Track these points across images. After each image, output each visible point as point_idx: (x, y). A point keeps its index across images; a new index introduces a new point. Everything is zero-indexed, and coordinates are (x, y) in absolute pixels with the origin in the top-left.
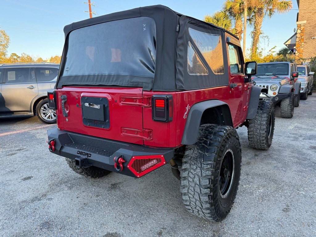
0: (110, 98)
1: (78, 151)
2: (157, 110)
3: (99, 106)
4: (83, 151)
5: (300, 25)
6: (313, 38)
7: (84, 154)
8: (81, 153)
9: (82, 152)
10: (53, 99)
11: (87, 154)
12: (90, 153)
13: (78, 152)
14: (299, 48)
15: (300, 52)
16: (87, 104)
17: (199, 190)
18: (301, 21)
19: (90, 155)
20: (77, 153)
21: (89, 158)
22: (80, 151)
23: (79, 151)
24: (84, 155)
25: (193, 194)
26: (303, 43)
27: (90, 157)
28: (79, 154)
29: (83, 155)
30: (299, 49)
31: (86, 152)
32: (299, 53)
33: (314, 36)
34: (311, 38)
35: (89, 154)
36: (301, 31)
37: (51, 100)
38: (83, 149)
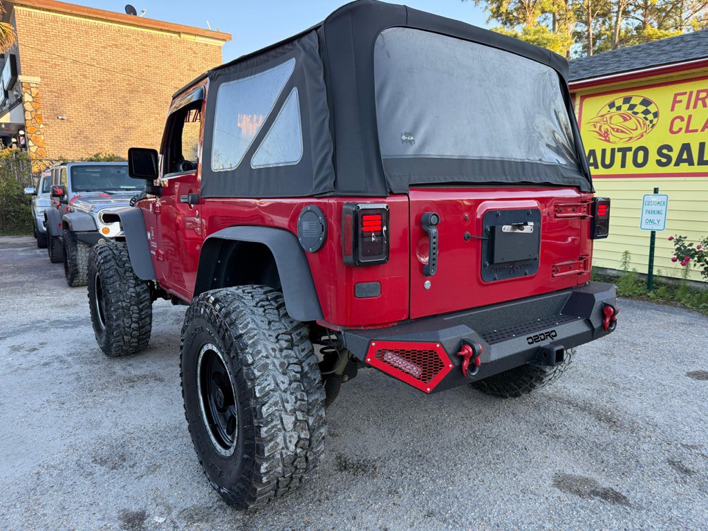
1: (528, 339)
4: (537, 333)
5: (29, 84)
6: (60, 117)
7: (542, 337)
8: (536, 339)
9: (537, 336)
10: (385, 228)
11: (548, 334)
12: (552, 329)
13: (530, 340)
14: (34, 135)
15: (40, 144)
16: (507, 228)
18: (28, 75)
19: (553, 334)
20: (529, 343)
21: (555, 339)
22: (532, 335)
23: (531, 338)
24: (544, 339)
26: (42, 126)
27: (556, 335)
28: (533, 343)
29: (542, 340)
30: (36, 137)
31: (543, 332)
32: (36, 147)
33: (61, 114)
34: (56, 118)
35: (552, 332)
36: (33, 97)
37: (373, 234)
38: (535, 330)
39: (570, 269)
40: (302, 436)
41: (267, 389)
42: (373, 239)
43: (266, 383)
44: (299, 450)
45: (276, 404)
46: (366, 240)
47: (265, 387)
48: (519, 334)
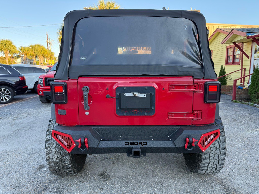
0: (156, 86)
1: (126, 143)
2: (209, 94)
3: (145, 94)
8: (132, 144)
9: (133, 142)
10: (64, 91)
11: (141, 143)
12: (145, 141)
13: (128, 143)
17: (219, 152)
19: (145, 143)
20: (126, 144)
21: (144, 146)
22: (129, 141)
24: (137, 145)
25: (213, 156)
27: (146, 145)
28: (129, 145)
29: (135, 145)
31: (139, 141)
37: (58, 93)
38: (133, 140)
39: (184, 116)
40: (58, 157)
41: (48, 139)
42: (58, 95)
43: (49, 137)
44: (58, 161)
45: (50, 144)
46: (56, 95)
47: (48, 138)
48: (123, 139)
